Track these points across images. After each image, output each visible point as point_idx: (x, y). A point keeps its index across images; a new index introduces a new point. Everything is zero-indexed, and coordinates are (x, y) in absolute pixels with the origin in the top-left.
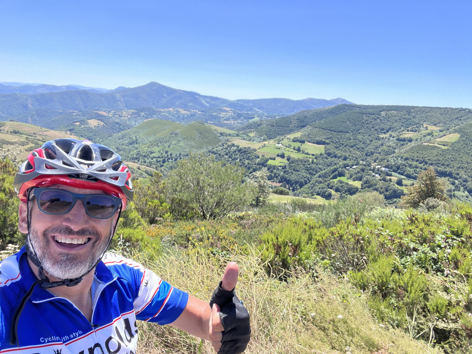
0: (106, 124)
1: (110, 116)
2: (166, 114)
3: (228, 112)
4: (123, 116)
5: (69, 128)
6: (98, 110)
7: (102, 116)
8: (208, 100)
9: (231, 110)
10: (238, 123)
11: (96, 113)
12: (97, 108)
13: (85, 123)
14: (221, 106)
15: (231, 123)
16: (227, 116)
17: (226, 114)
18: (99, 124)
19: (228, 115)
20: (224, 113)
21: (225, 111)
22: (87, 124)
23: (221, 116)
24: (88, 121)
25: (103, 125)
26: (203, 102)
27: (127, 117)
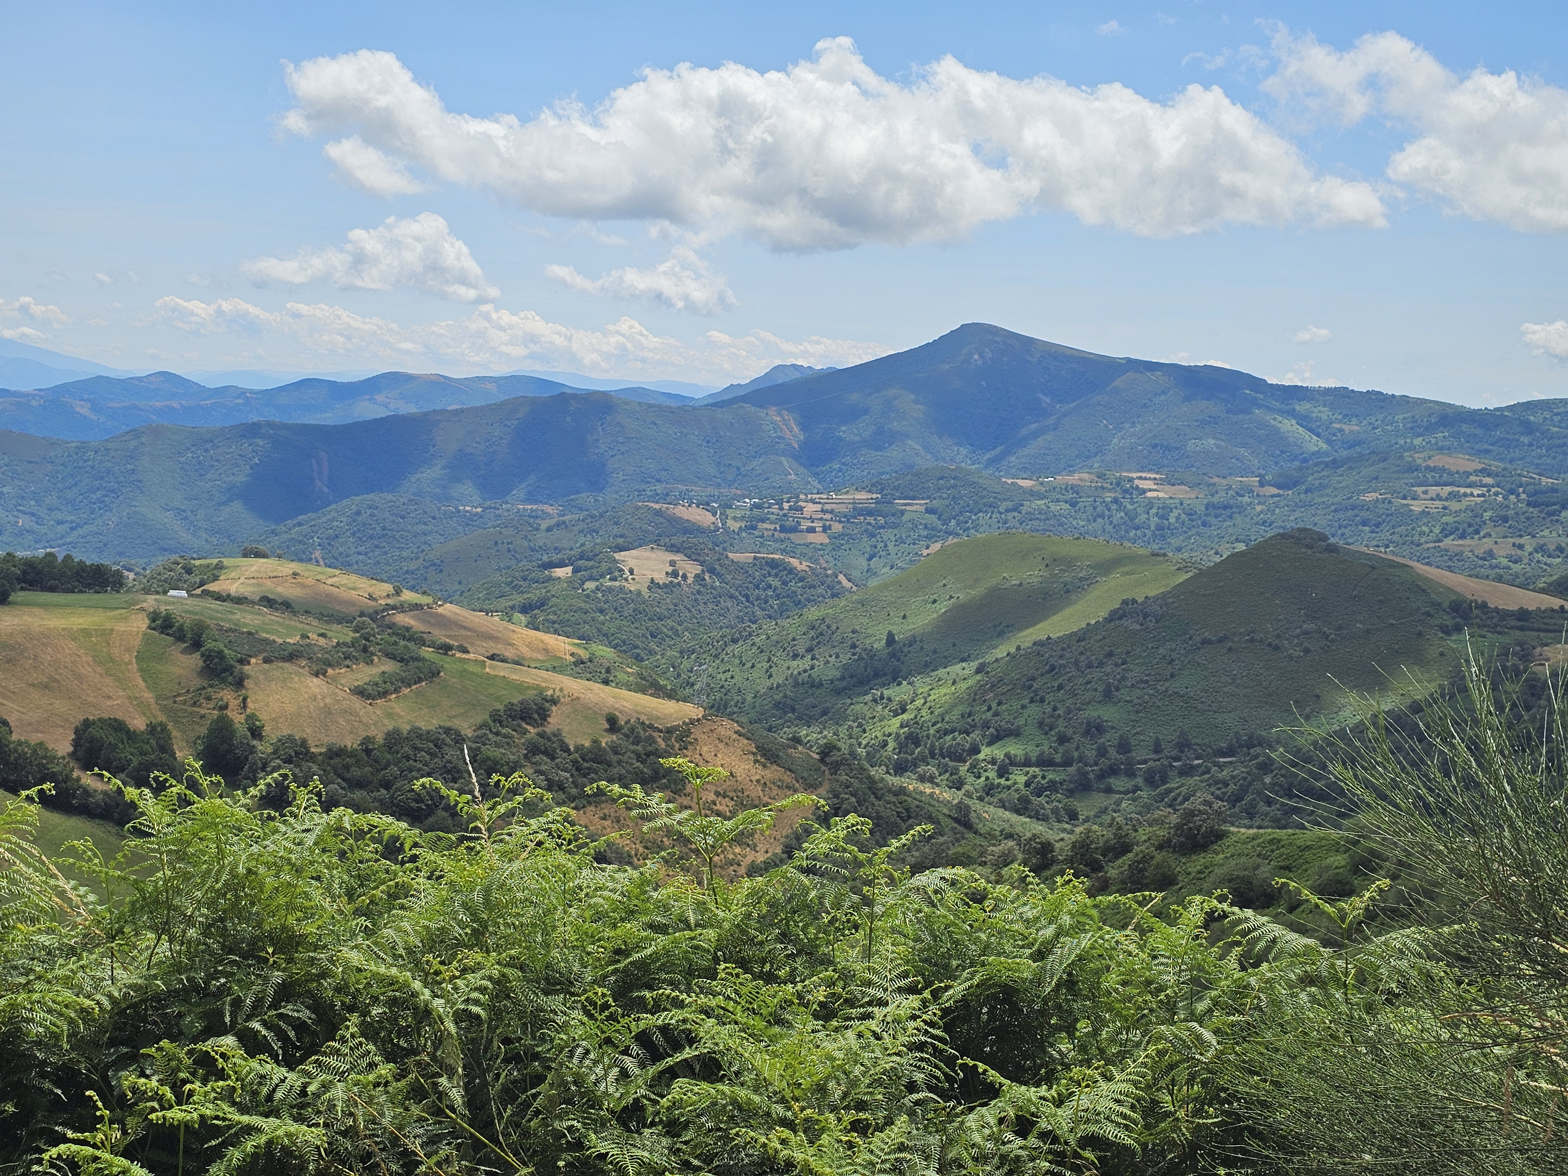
0: (712, 571)
1: (734, 525)
2: (1054, 507)
3: (1463, 479)
4: (805, 524)
5: (519, 599)
6: (664, 497)
7: (692, 529)
8: (1323, 413)
9: (1488, 473)
10: (1540, 549)
11: (658, 513)
12: (659, 488)
13: (604, 566)
14: (1412, 448)
15: (1490, 554)
16: (1454, 506)
17: (1453, 496)
18: (675, 574)
19: (1466, 501)
20: (1434, 490)
21: (1443, 477)
22: (615, 572)
23: (1417, 507)
24: (617, 556)
25: (698, 578)
26: (1289, 426)
27: (825, 529)
